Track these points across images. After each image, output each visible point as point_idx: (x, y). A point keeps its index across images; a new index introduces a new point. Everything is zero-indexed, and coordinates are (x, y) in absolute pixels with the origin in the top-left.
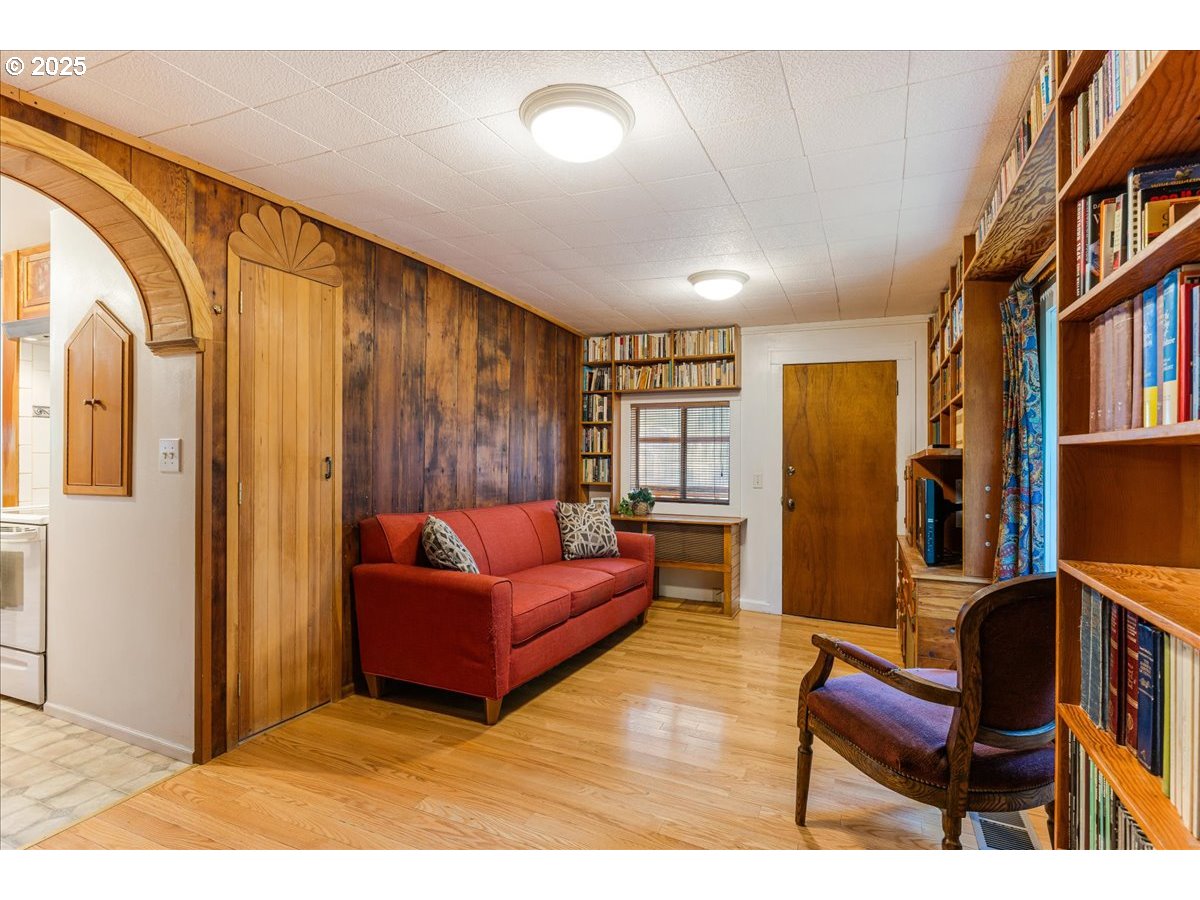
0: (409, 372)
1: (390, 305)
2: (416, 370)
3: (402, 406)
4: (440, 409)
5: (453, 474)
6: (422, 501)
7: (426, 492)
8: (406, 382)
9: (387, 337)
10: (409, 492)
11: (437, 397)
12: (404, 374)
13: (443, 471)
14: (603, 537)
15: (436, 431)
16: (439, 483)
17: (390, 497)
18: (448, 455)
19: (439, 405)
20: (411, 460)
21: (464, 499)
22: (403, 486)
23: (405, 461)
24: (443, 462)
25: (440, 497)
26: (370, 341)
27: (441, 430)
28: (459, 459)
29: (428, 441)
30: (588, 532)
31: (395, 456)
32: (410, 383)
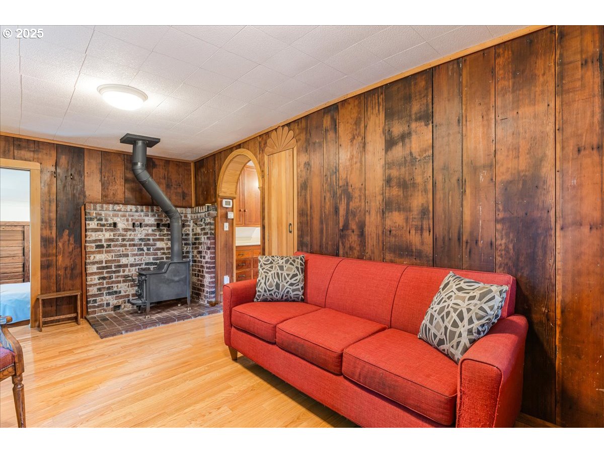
0: (329, 174)
1: (317, 141)
2: (333, 171)
3: (325, 194)
4: (350, 190)
5: (362, 234)
6: (338, 249)
7: (340, 244)
8: (327, 180)
9: (316, 160)
10: (330, 243)
11: (347, 183)
12: (326, 175)
13: (353, 232)
14: (446, 328)
15: (348, 204)
16: (350, 240)
17: (319, 244)
18: (357, 220)
19: (350, 188)
20: (331, 223)
21: (373, 252)
22: (326, 239)
23: (327, 225)
24: (353, 225)
25: (351, 248)
26: (308, 165)
27: (351, 203)
28: (367, 223)
29: (342, 212)
30: (436, 315)
31: (321, 223)
32: (329, 180)
